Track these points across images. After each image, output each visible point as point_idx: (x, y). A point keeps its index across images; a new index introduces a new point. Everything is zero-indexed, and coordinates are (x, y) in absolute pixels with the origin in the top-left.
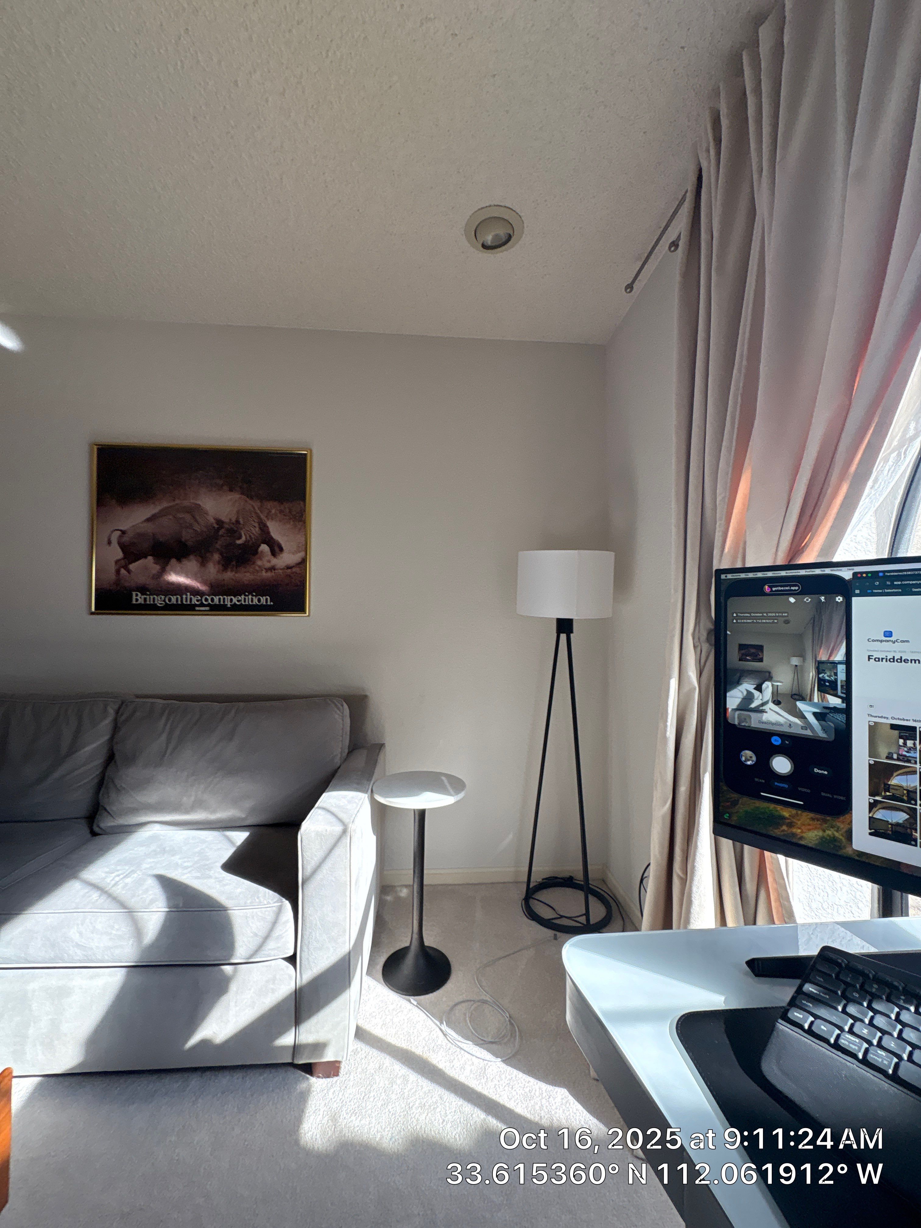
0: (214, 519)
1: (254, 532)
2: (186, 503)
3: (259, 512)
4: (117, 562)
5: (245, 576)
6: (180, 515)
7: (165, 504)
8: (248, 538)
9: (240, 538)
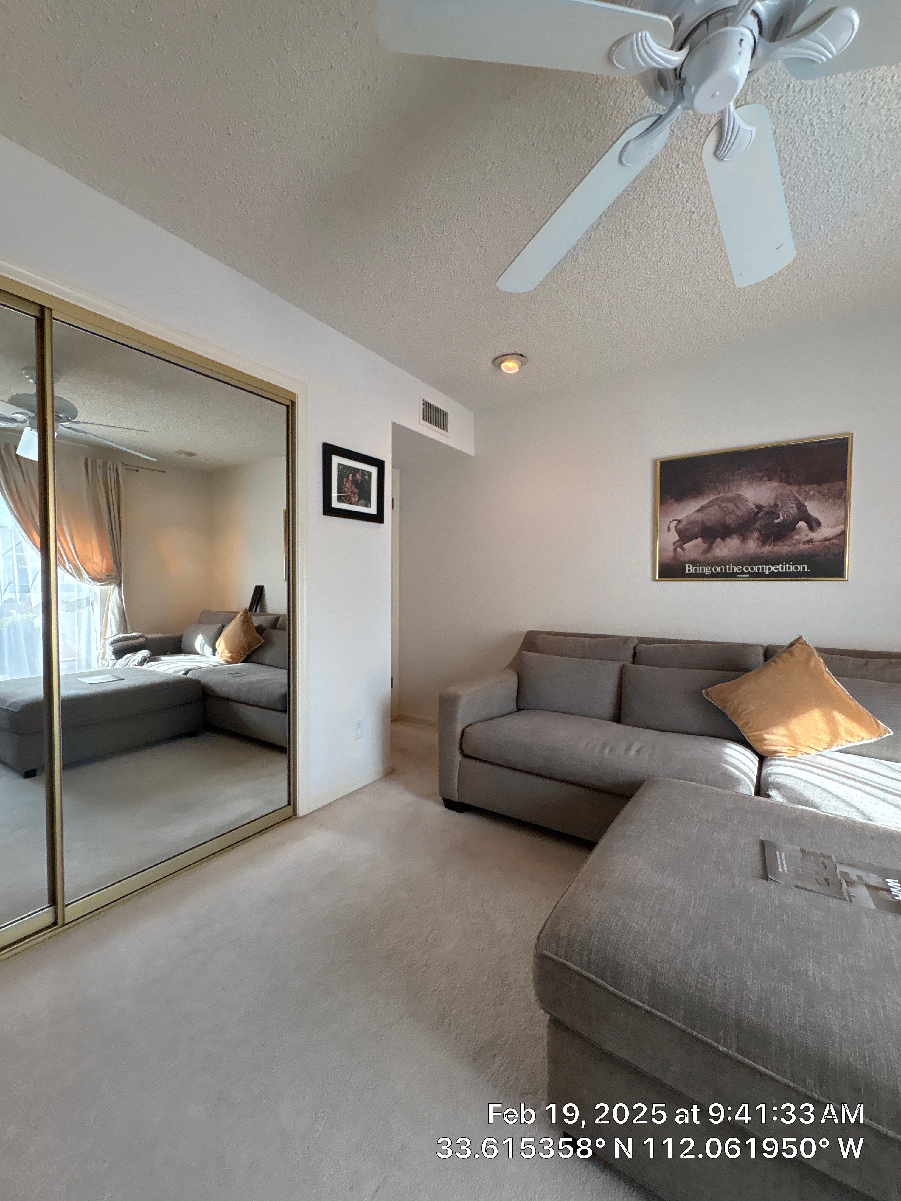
0: (754, 504)
1: (792, 512)
2: (729, 495)
3: (797, 495)
4: (674, 543)
5: (783, 548)
6: (723, 505)
7: (712, 498)
8: (786, 517)
9: (778, 518)
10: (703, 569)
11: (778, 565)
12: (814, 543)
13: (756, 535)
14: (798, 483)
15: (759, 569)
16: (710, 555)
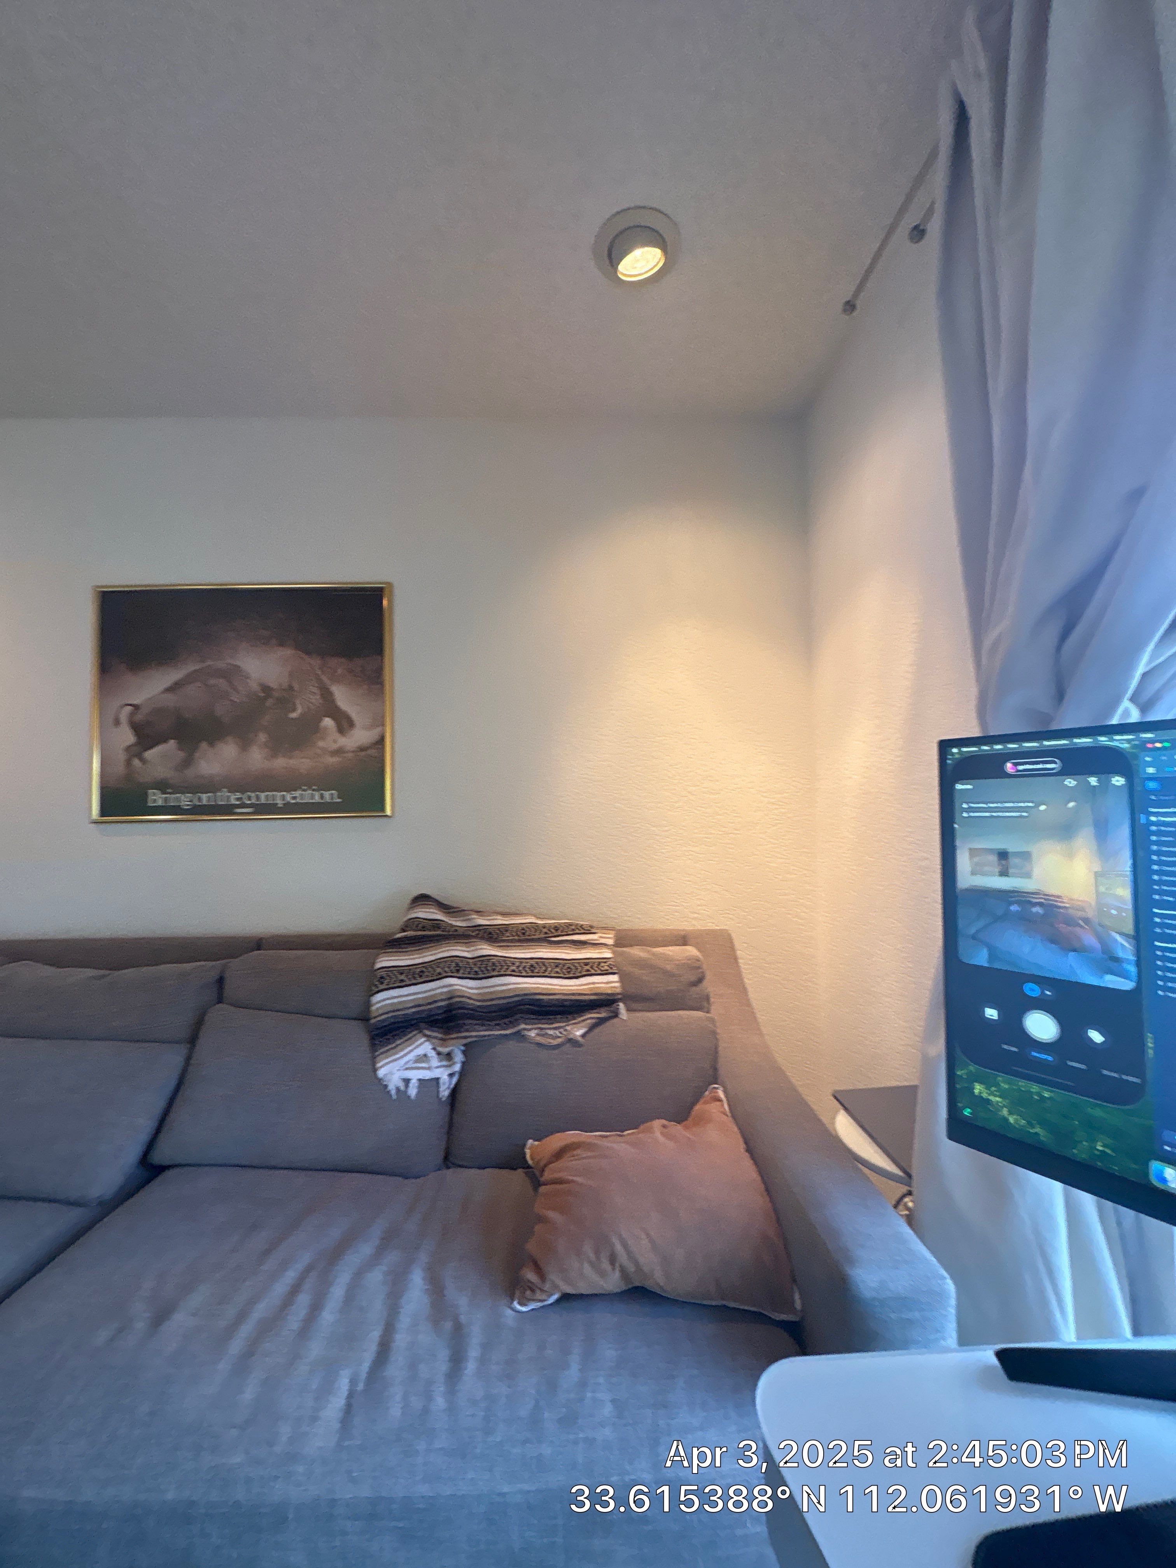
0: (259, 685)
1: (313, 701)
2: (220, 664)
3: (319, 672)
4: (128, 749)
5: (303, 763)
6: (212, 682)
8: (306, 710)
9: (294, 710)
10: (178, 799)
11: (295, 790)
12: (345, 755)
13: (262, 737)
14: (323, 654)
15: (267, 796)
16: (190, 773)
